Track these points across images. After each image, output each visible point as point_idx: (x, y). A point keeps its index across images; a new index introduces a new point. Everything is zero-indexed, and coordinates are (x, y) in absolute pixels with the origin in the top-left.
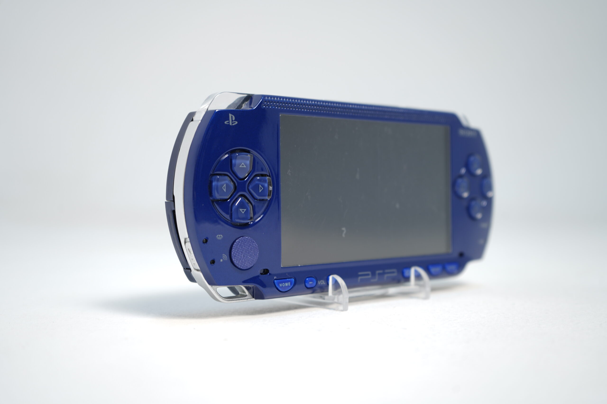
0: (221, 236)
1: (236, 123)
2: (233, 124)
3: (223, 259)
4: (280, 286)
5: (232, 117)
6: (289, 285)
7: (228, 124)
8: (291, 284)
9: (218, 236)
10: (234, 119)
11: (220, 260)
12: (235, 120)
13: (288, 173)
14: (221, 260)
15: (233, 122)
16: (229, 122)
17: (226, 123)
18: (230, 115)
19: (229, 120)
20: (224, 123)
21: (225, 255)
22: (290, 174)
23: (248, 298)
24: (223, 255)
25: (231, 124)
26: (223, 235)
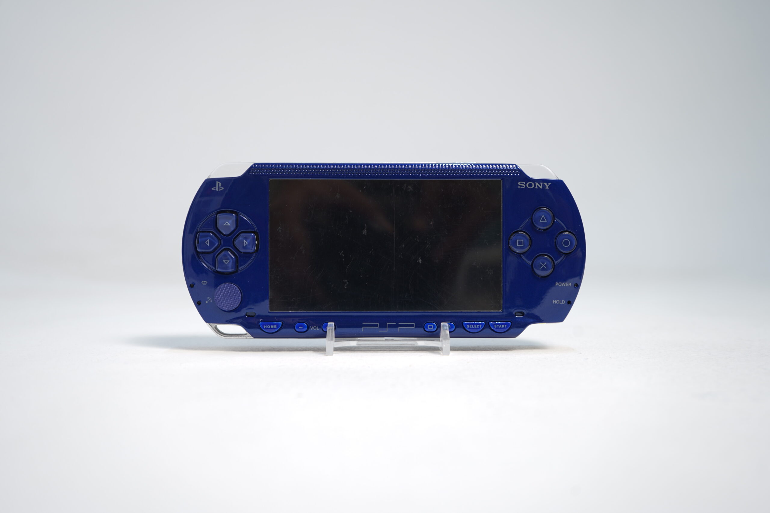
0: (205, 282)
1: (223, 188)
2: (219, 190)
3: (208, 301)
4: (265, 328)
5: (219, 184)
6: (275, 328)
7: (215, 190)
8: (277, 327)
9: (203, 282)
10: (220, 185)
11: (205, 302)
12: (222, 186)
13: (278, 230)
14: (207, 302)
15: (219, 188)
16: (216, 189)
17: (213, 189)
18: (217, 182)
19: (216, 186)
20: (211, 189)
21: (209, 298)
22: (280, 231)
23: (248, 336)
24: (208, 297)
25: (217, 190)
26: (207, 282)
